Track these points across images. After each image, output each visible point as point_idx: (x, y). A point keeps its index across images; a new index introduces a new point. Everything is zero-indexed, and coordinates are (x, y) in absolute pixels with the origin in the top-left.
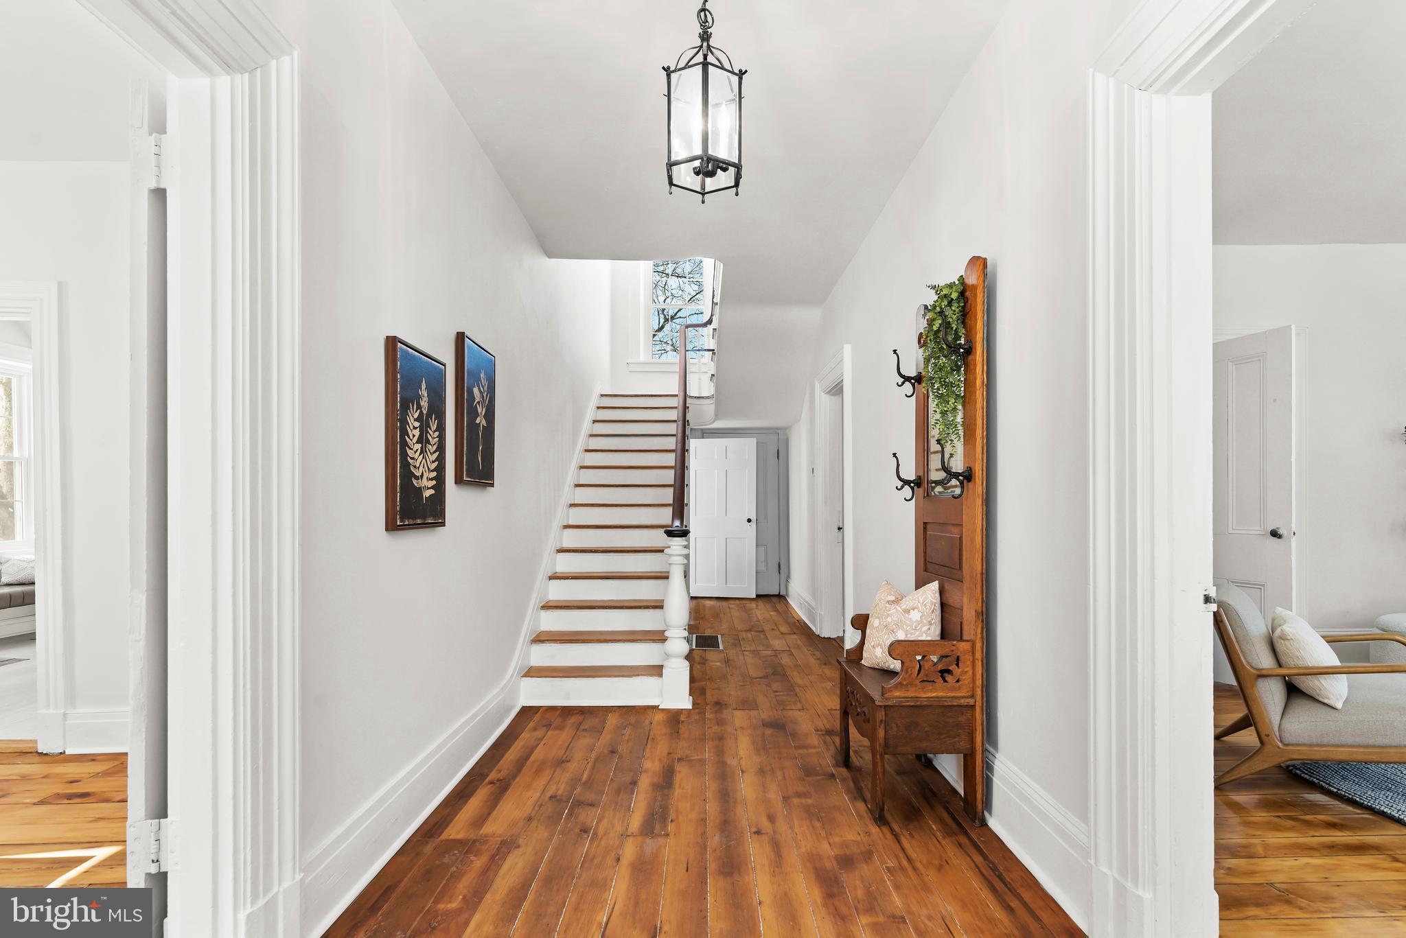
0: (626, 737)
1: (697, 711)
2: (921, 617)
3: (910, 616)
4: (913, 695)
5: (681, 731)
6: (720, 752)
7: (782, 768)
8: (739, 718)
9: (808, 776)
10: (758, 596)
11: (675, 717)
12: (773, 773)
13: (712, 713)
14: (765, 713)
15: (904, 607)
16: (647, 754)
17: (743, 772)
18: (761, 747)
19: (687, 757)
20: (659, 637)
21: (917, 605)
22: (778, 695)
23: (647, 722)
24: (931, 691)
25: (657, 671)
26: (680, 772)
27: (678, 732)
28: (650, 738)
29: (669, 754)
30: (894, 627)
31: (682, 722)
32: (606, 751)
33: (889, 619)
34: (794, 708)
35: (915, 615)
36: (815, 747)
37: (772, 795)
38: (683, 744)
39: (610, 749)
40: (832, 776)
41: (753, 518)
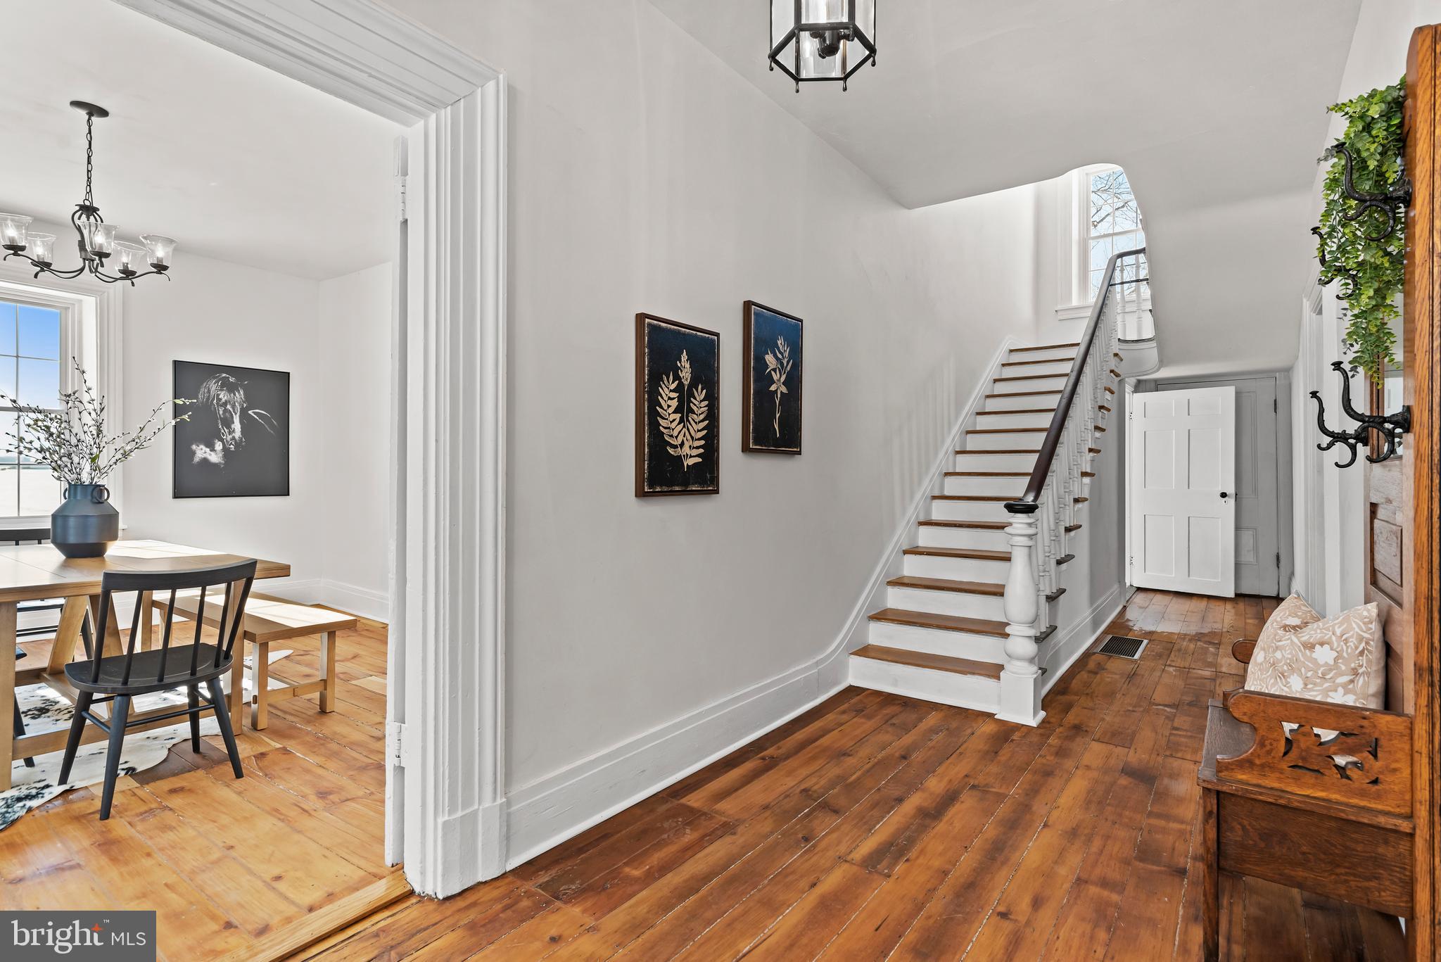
0: (930, 744)
1: (1041, 731)
2: (1336, 659)
3: (1314, 655)
4: (1276, 785)
5: (1001, 753)
6: (1033, 791)
7: (1107, 837)
8: (1093, 753)
9: (1141, 860)
10: (1239, 596)
11: (1008, 731)
12: (1089, 839)
13: (1059, 738)
14: (1136, 756)
15: (1303, 639)
16: (940, 770)
17: (1045, 825)
18: (1097, 800)
19: (986, 785)
21: (1331, 637)
22: (1175, 735)
23: (969, 731)
24: (1313, 786)
25: (994, 671)
26: (962, 802)
27: (996, 753)
28: (958, 751)
29: (966, 776)
30: (1285, 668)
31: (1012, 741)
32: (897, 755)
33: (1278, 655)
34: (1189, 757)
35: (1324, 655)
36: (1182, 822)
37: (1062, 871)
38: (993, 768)
39: (903, 753)
40: (1182, 872)
41: (1231, 490)
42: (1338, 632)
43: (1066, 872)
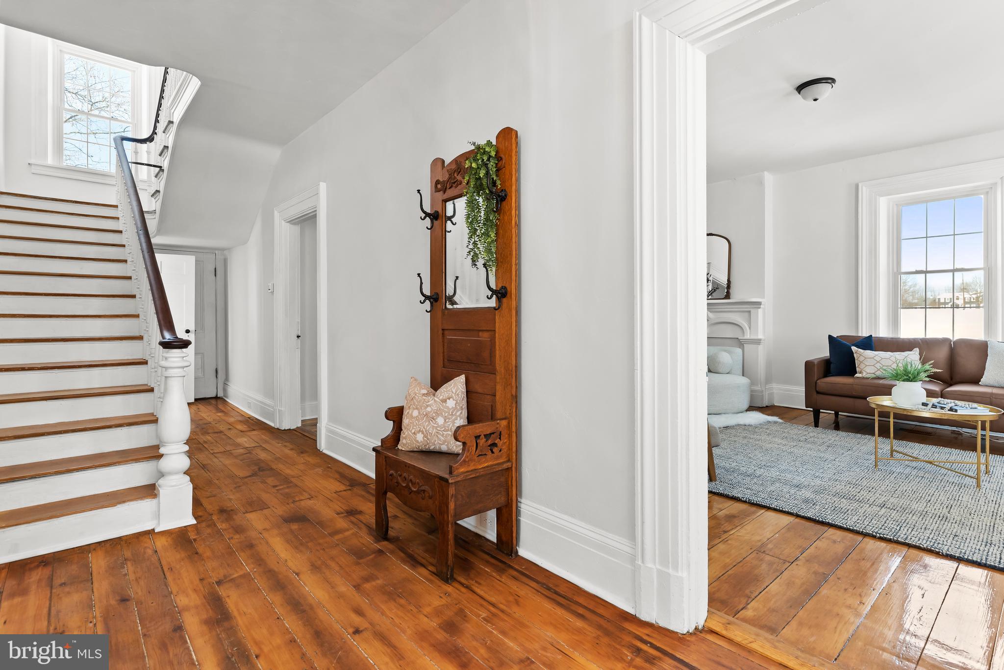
0: (132, 577)
1: (204, 524)
2: (455, 404)
3: (447, 405)
4: (473, 468)
5: (200, 550)
6: (259, 561)
7: (332, 558)
8: (256, 520)
9: (361, 558)
10: (196, 400)
11: (180, 537)
12: (328, 567)
13: (222, 522)
14: (280, 510)
15: (441, 397)
16: (173, 588)
17: (297, 574)
18: (297, 543)
19: (225, 576)
20: (153, 453)
21: (452, 395)
22: (280, 489)
23: (150, 552)
24: (484, 462)
25: (150, 491)
26: (228, 596)
27: (197, 553)
28: (166, 569)
29: (201, 580)
30: (434, 415)
31: (195, 540)
32: (113, 602)
33: (429, 409)
34: (303, 498)
35: (451, 403)
36: (348, 530)
37: (343, 589)
38: (211, 564)
39: (118, 598)
40: (380, 552)
41: (192, 328)
42: (454, 391)
43: (344, 588)
